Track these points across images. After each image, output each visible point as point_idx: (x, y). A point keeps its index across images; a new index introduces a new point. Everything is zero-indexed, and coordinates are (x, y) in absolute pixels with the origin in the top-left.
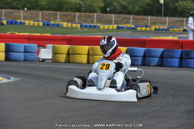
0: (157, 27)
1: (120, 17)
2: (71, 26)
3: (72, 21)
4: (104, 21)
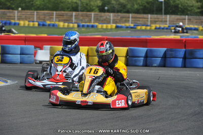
0: (158, 26)
2: (68, 26)
4: (102, 21)
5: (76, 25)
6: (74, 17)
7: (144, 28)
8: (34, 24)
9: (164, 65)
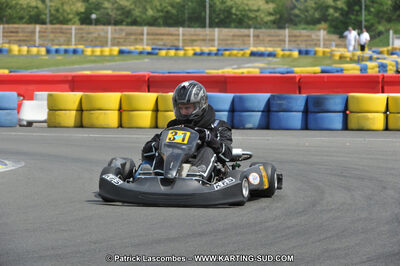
0: (198, 50)
1: (122, 30)
2: (28, 51)
3: (28, 41)
4: (92, 41)
5: (43, 50)
7: (172, 53)
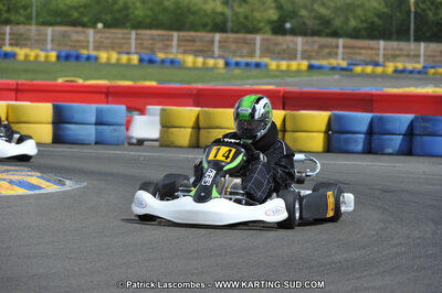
0: (400, 66)
1: (314, 42)
3: (205, 52)
4: (279, 53)
5: (221, 63)
6: (216, 44)
7: (369, 69)
8: (129, 60)
9: (408, 150)
